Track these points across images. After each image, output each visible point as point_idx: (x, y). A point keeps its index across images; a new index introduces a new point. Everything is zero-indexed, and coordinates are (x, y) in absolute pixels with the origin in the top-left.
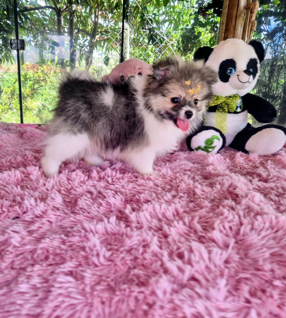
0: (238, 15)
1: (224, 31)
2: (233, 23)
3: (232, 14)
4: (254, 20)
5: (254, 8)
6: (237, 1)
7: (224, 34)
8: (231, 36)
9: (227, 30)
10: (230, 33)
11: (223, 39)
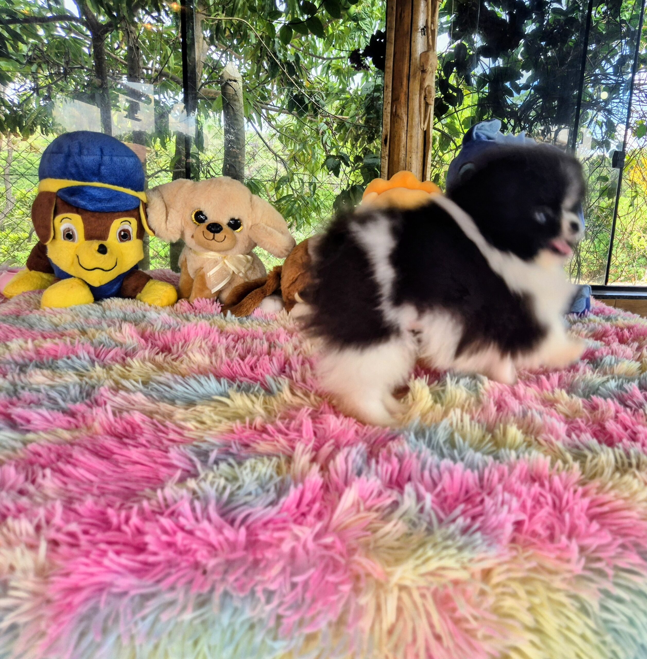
0: (411, 74)
1: (390, 101)
2: (405, 88)
3: (401, 71)
4: (428, 86)
5: (427, 64)
6: (408, 47)
7: (390, 106)
8: (402, 112)
9: (395, 100)
10: (401, 106)
11: (389, 115)
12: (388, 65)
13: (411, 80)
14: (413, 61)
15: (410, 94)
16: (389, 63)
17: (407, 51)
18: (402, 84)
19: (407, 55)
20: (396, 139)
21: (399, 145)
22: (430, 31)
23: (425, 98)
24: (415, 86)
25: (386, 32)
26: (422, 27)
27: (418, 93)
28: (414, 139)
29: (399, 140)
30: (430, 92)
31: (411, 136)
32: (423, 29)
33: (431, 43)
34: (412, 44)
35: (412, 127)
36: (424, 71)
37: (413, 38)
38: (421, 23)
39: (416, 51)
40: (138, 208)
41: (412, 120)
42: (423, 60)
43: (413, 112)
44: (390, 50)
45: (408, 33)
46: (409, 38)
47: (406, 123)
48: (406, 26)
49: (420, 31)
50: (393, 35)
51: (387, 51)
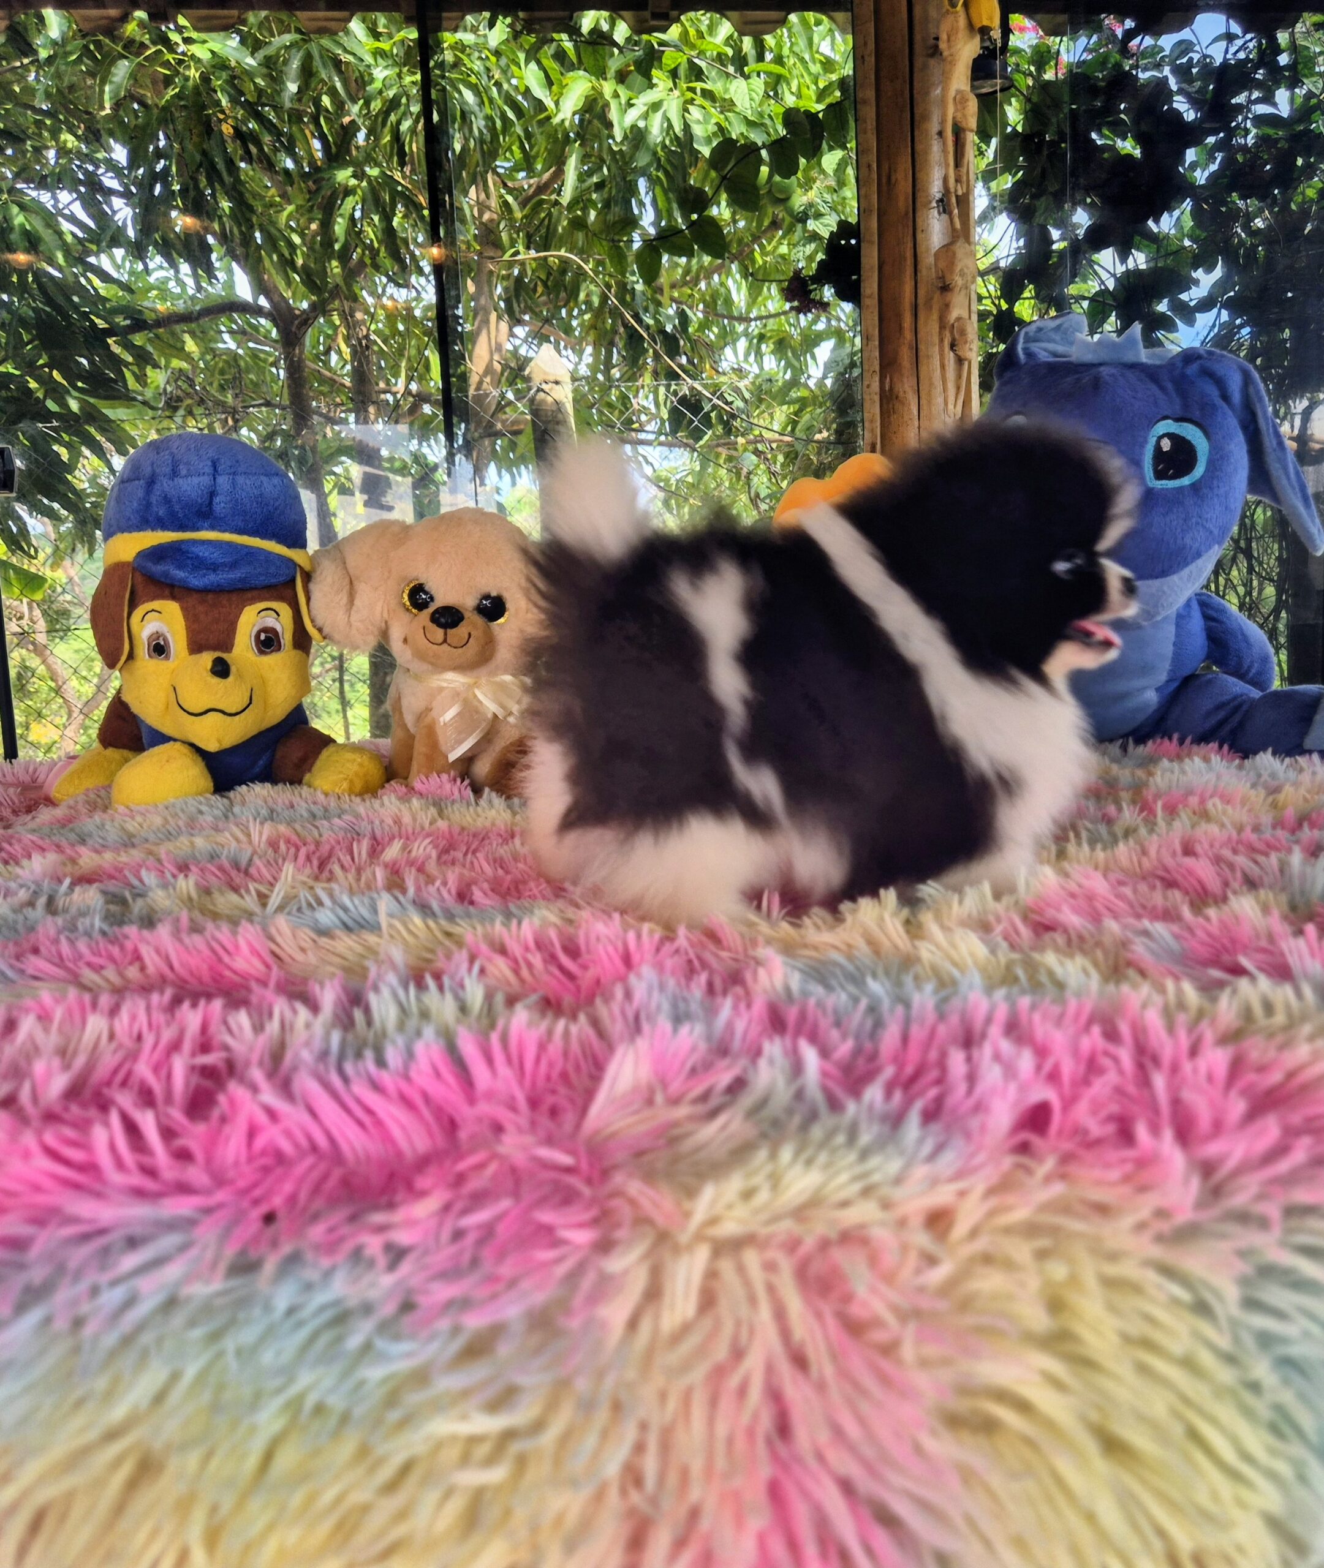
0: (921, 301)
1: (877, 367)
2: (908, 335)
3: (897, 300)
4: (959, 319)
5: (952, 272)
6: (910, 245)
7: (877, 378)
8: (906, 387)
9: (888, 364)
10: (902, 375)
11: (877, 398)
12: (868, 291)
13: (921, 315)
14: (923, 272)
15: (922, 347)
16: (870, 286)
17: (909, 254)
18: (901, 328)
19: (909, 262)
22: (954, 200)
23: (952, 346)
24: (930, 327)
26: (938, 196)
27: (936, 339)
30: (963, 332)
32: (941, 200)
33: (958, 225)
34: (919, 236)
36: (945, 288)
37: (919, 221)
38: (936, 189)
39: (928, 250)
40: (293, 581)
41: (929, 402)
42: (942, 264)
43: (931, 384)
44: (870, 258)
45: (907, 214)
46: (911, 224)
47: (916, 412)
48: (902, 201)
49: (934, 204)
50: (874, 224)
51: (864, 260)
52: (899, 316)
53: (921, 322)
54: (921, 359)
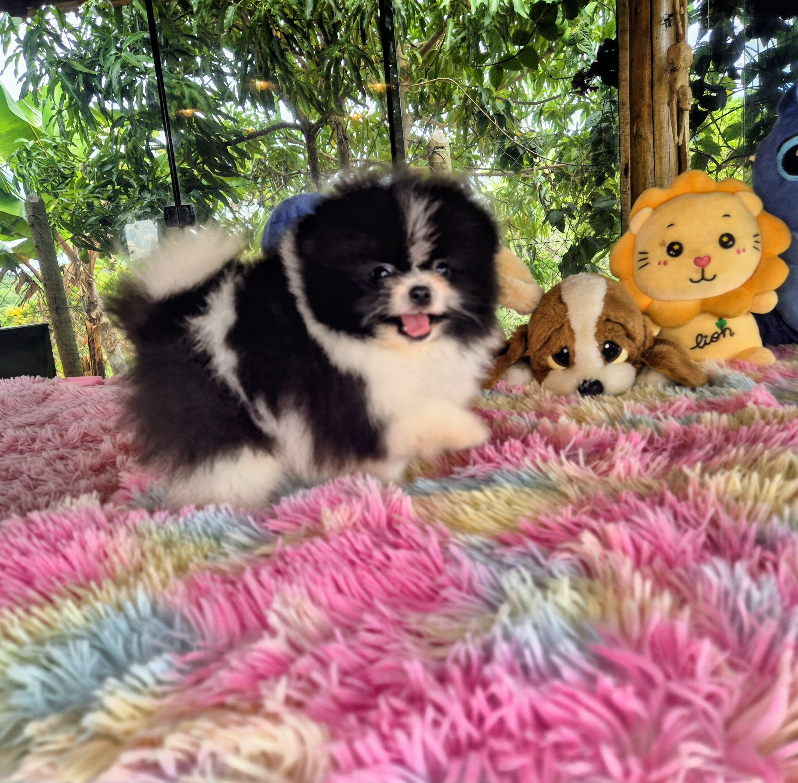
0: (655, 79)
1: (629, 119)
2: (648, 100)
3: (641, 81)
4: (682, 87)
5: (678, 59)
6: (649, 47)
7: (629, 126)
8: (646, 130)
9: (635, 117)
10: (644, 123)
11: (628, 138)
12: (623, 77)
13: (656, 87)
14: (657, 62)
15: (656, 106)
16: (625, 74)
17: (648, 52)
18: (643, 96)
19: (648, 58)
20: (640, 166)
21: (644, 173)
22: (679, 17)
23: (678, 102)
24: (663, 94)
25: (617, 39)
26: (666, 17)
27: (667, 100)
28: (665, 161)
29: (644, 167)
30: (684, 94)
31: (661, 158)
32: (668, 19)
33: (681, 32)
34: (655, 41)
35: (661, 147)
36: (674, 70)
37: (655, 34)
38: (665, 12)
39: (660, 49)
41: (660, 137)
42: (672, 56)
43: (661, 127)
44: (625, 57)
45: (647, 29)
46: (649, 35)
47: (652, 144)
48: (644, 23)
49: (663, 22)
50: (627, 38)
51: (620, 60)
52: (642, 89)
53: (655, 91)
54: (655, 113)
